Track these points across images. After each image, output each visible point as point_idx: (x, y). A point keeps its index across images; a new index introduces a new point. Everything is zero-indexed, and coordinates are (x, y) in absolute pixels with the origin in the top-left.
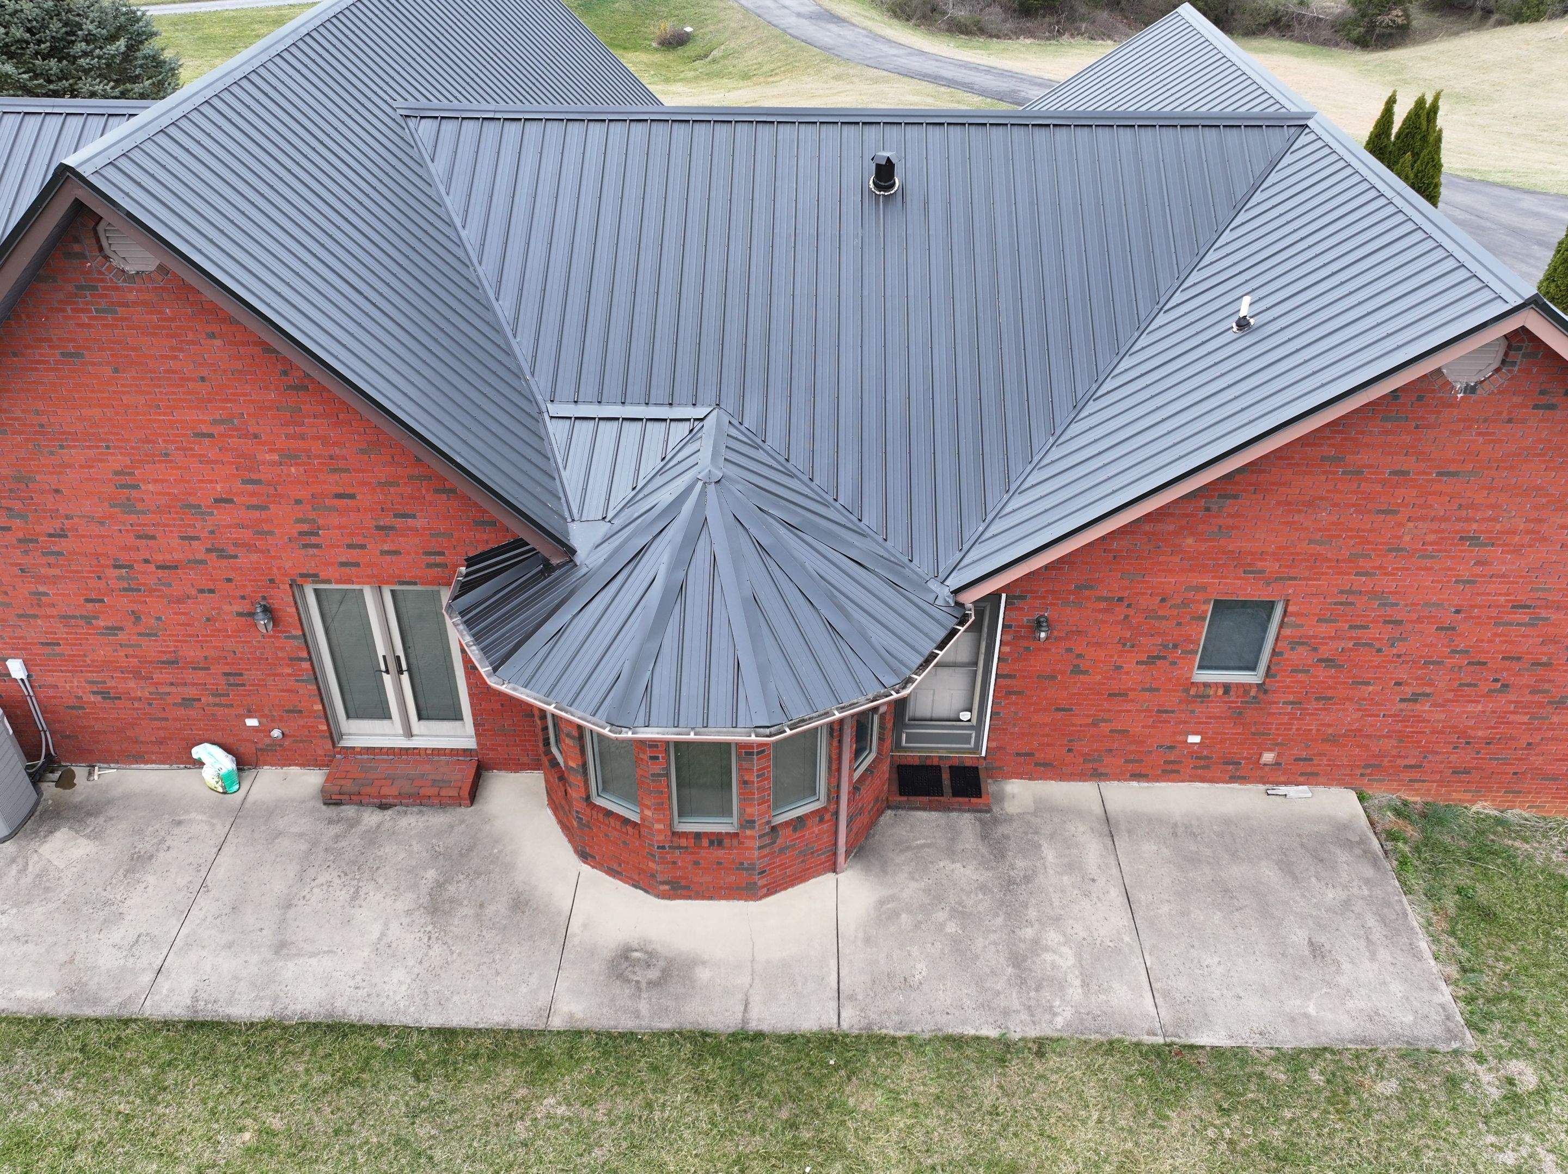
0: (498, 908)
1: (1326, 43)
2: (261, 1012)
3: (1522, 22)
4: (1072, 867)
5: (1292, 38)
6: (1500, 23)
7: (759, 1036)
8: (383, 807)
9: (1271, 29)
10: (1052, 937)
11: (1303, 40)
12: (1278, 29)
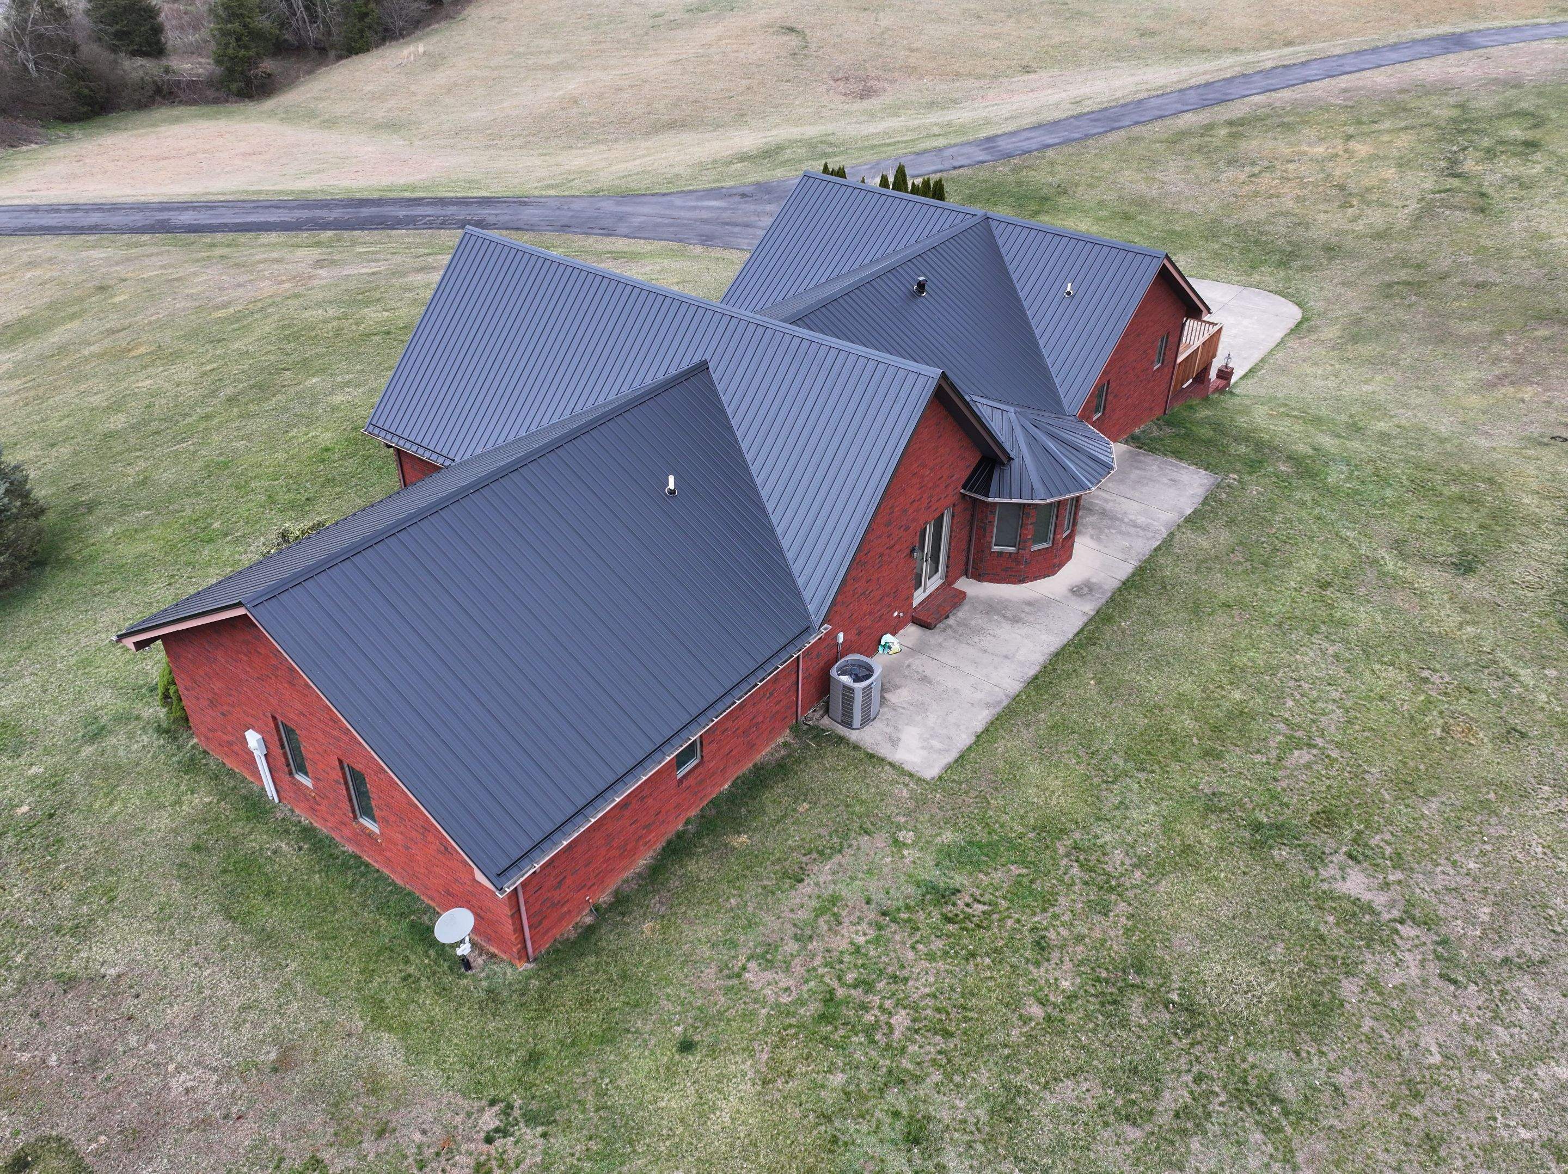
0: (1027, 609)
1: (216, 101)
2: (1038, 668)
3: (357, 54)
4: (1106, 501)
5: (181, 102)
6: (340, 58)
7: (1128, 580)
8: (947, 617)
9: (158, 98)
10: (1133, 517)
11: (193, 102)
12: (164, 97)
